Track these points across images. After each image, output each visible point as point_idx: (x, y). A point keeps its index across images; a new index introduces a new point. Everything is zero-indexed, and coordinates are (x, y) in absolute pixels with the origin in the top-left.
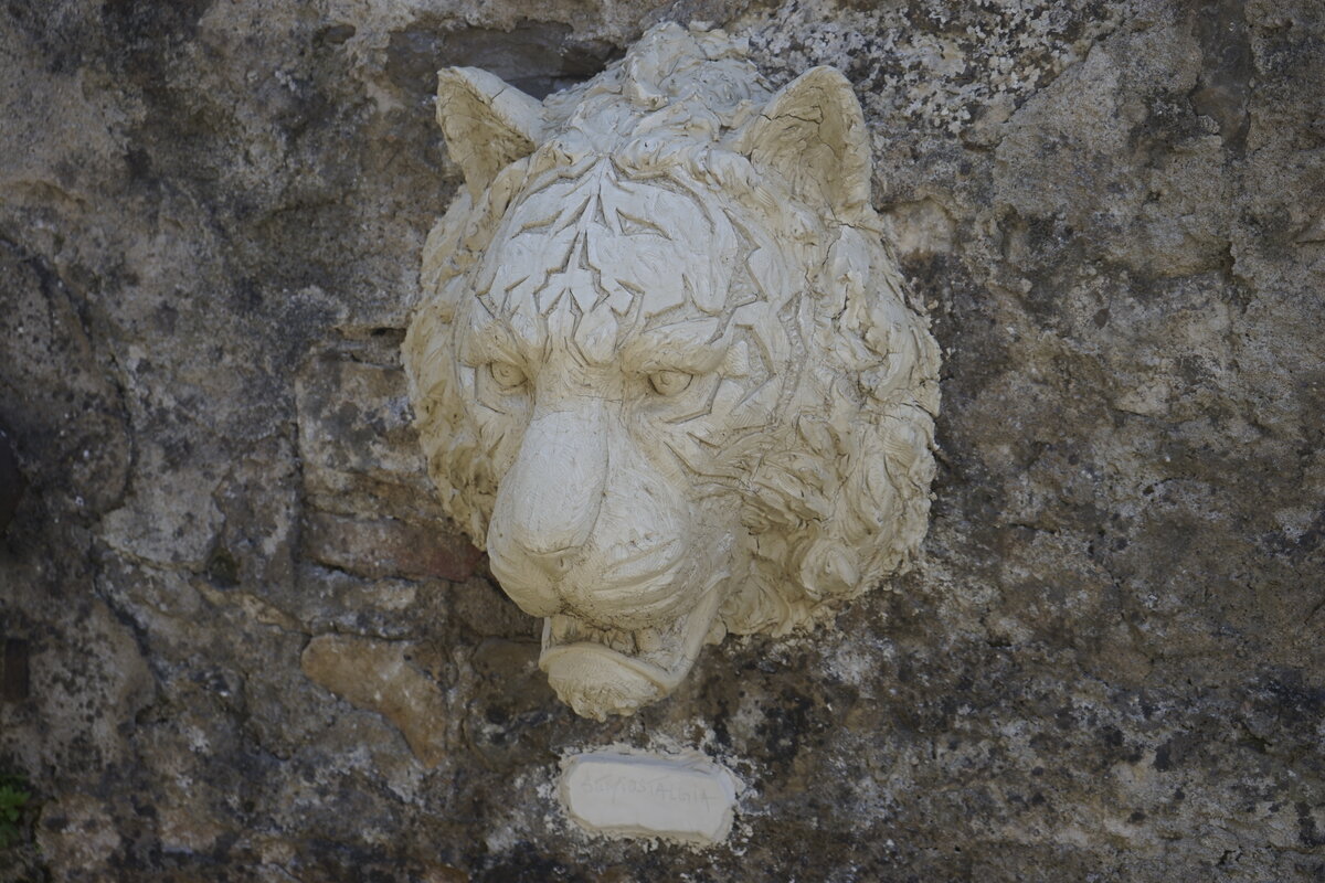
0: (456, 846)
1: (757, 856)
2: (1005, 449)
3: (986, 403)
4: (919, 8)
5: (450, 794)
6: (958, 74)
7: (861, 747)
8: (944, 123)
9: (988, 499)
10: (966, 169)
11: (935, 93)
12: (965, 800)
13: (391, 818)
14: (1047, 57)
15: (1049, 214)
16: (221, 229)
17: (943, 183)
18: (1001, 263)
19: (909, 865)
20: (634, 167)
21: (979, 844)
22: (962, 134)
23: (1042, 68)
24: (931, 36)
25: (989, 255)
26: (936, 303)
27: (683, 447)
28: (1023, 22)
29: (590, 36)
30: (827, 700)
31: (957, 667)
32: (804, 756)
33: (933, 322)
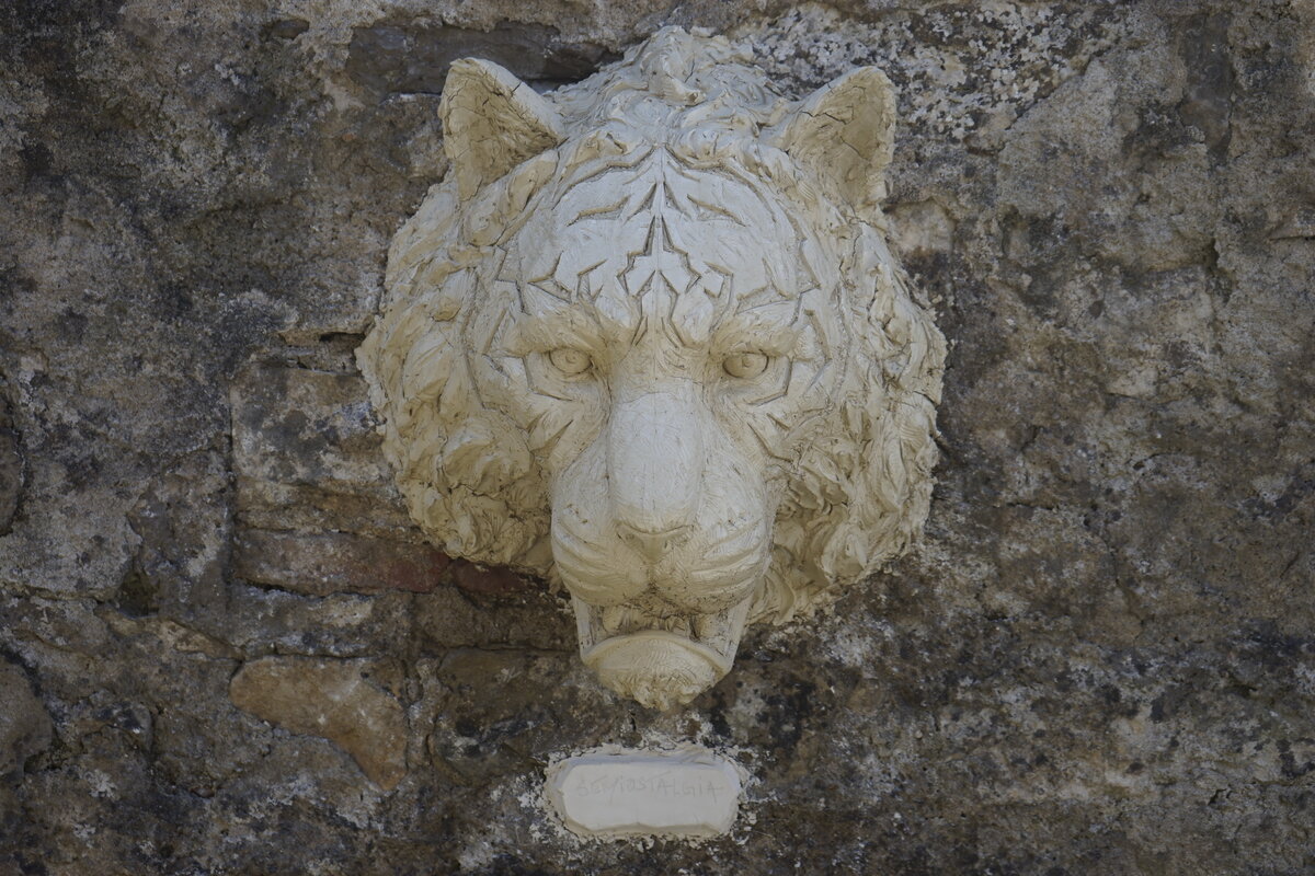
0: (422, 869)
1: (759, 844)
2: (1002, 434)
3: (984, 390)
4: (923, 22)
5: (415, 814)
6: (960, 84)
7: (865, 726)
8: (947, 129)
9: (987, 481)
10: (970, 172)
11: (939, 102)
12: (971, 767)
13: (342, 846)
14: (1047, 71)
15: (1049, 214)
16: (143, 230)
17: (947, 185)
18: (1004, 260)
19: (916, 835)
20: (695, 157)
21: (985, 808)
22: (966, 140)
23: (1041, 81)
24: (933, 48)
25: (991, 252)
26: (940, 298)
27: (764, 428)
28: (1025, 38)
29: (581, 38)
30: (830, 683)
31: (956, 642)
32: (808, 740)
33: (937, 315)
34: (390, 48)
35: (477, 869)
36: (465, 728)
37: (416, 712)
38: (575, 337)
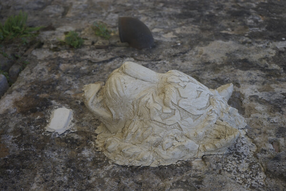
1: (41, 136)
2: (140, 179)
3: (153, 175)
4: (255, 164)
5: (66, 97)
6: (239, 170)
7: (66, 153)
8: (226, 167)
10: (214, 170)
11: (234, 165)
12: (48, 169)
13: (62, 90)
14: (245, 184)
15: (203, 184)
17: (211, 166)
18: (190, 176)
19: (34, 159)
21: (36, 171)
22: (223, 170)
23: (242, 183)
24: (248, 166)
25: (192, 174)
26: (179, 166)
28: (254, 180)
30: (78, 148)
31: (83, 170)
32: (65, 144)
33: (174, 165)
35: (51, 102)
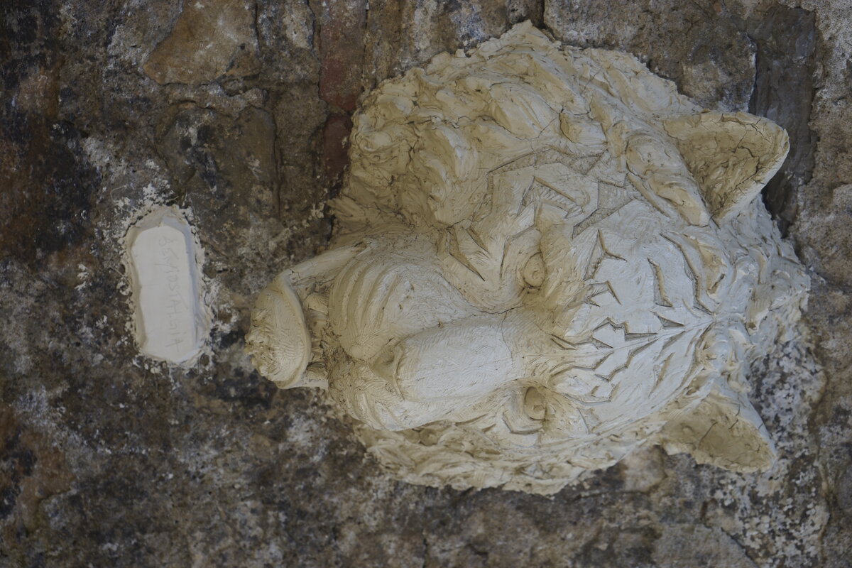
0: (79, 104)
1: (136, 375)
2: (481, 530)
3: (515, 518)
4: (808, 465)
5: (126, 96)
6: (757, 493)
7: (240, 448)
8: (722, 487)
9: (443, 523)
10: (688, 505)
11: (744, 479)
12: (215, 526)
13: (89, 34)
14: (767, 555)
15: (655, 560)
17: (678, 489)
18: (619, 530)
19: (157, 490)
20: (704, 348)
21: (184, 537)
22: (714, 501)
23: (759, 550)
24: (787, 472)
25: (624, 521)
26: (587, 487)
27: (484, 422)
28: (794, 538)
29: (801, 204)
31: (313, 507)
32: (224, 407)
33: (574, 486)
34: (797, 45)
35: (85, 153)
36: (205, 133)
37: (215, 91)
38: (555, 284)
